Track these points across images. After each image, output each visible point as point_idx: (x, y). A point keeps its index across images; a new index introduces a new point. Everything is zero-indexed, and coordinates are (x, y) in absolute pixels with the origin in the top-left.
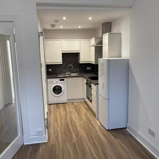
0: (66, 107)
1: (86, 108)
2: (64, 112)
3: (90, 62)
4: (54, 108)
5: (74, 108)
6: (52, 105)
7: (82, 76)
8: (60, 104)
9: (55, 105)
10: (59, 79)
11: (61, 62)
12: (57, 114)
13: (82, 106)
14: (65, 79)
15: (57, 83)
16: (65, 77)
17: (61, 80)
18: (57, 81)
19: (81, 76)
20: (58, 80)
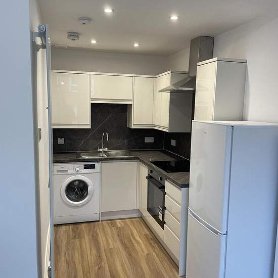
0: (97, 234)
1: (146, 235)
2: (94, 251)
3: (153, 125)
4: (68, 236)
5: (116, 236)
6: (64, 227)
7: (137, 159)
8: (83, 225)
9: (71, 227)
10: (82, 165)
11: (88, 125)
12: (77, 256)
13: (135, 232)
14: (97, 165)
15: (77, 173)
16: (98, 160)
17: (86, 167)
18: (77, 169)
19: (134, 158)
20: (79, 167)
